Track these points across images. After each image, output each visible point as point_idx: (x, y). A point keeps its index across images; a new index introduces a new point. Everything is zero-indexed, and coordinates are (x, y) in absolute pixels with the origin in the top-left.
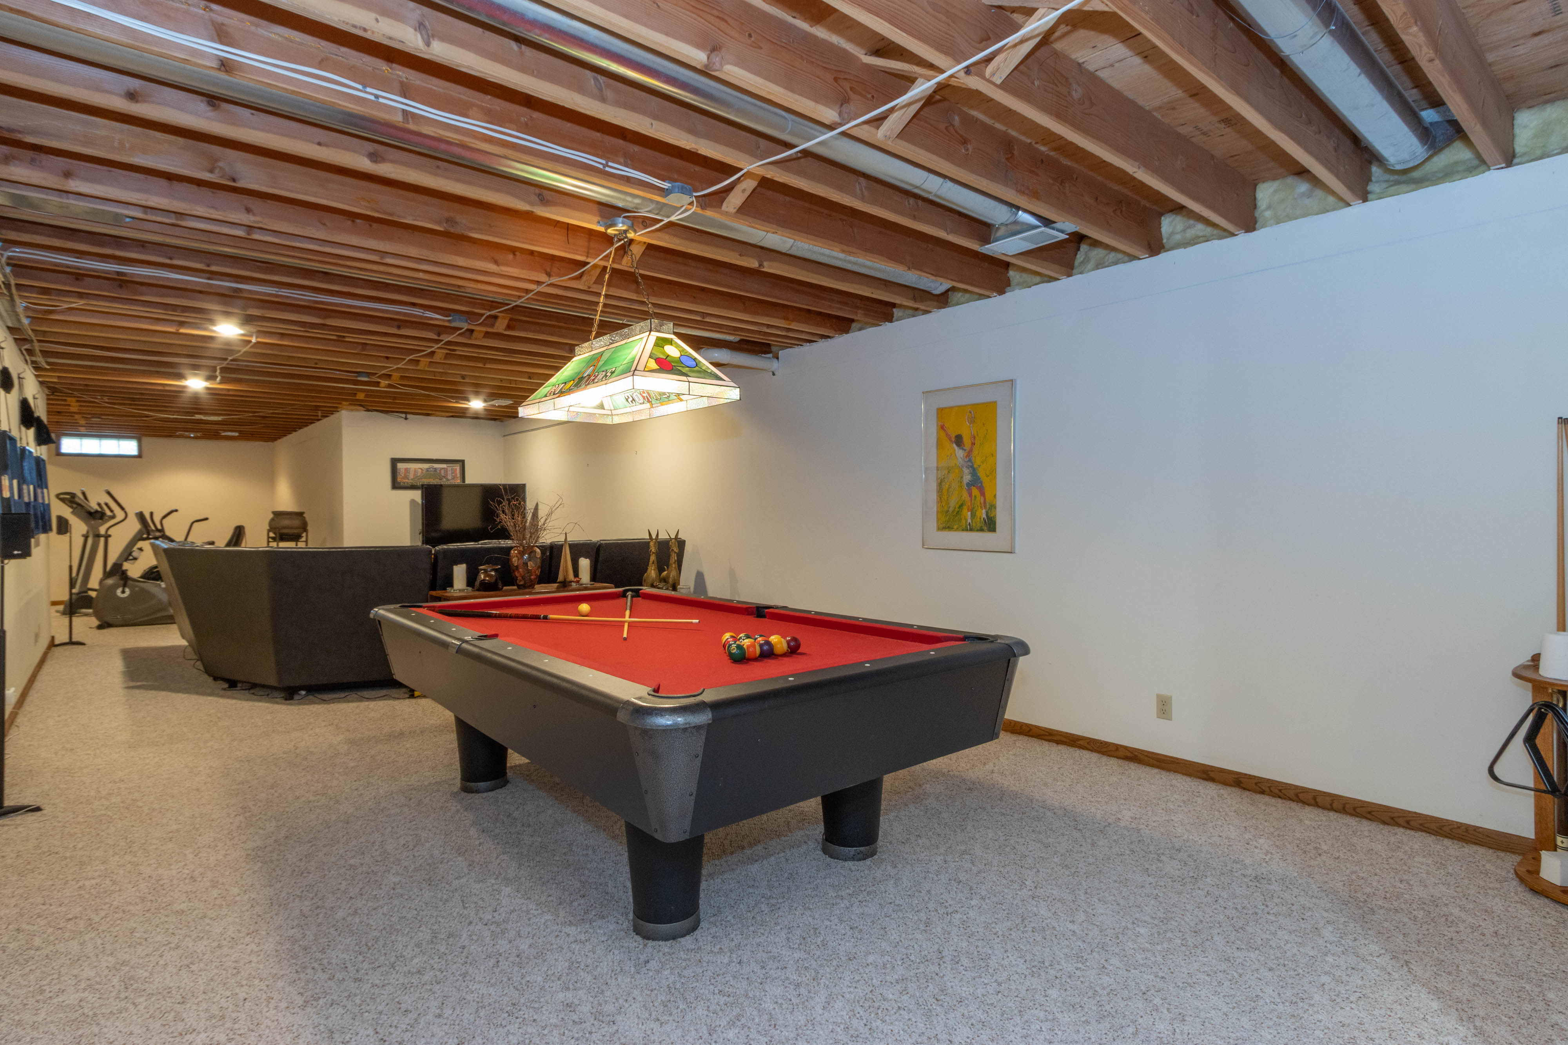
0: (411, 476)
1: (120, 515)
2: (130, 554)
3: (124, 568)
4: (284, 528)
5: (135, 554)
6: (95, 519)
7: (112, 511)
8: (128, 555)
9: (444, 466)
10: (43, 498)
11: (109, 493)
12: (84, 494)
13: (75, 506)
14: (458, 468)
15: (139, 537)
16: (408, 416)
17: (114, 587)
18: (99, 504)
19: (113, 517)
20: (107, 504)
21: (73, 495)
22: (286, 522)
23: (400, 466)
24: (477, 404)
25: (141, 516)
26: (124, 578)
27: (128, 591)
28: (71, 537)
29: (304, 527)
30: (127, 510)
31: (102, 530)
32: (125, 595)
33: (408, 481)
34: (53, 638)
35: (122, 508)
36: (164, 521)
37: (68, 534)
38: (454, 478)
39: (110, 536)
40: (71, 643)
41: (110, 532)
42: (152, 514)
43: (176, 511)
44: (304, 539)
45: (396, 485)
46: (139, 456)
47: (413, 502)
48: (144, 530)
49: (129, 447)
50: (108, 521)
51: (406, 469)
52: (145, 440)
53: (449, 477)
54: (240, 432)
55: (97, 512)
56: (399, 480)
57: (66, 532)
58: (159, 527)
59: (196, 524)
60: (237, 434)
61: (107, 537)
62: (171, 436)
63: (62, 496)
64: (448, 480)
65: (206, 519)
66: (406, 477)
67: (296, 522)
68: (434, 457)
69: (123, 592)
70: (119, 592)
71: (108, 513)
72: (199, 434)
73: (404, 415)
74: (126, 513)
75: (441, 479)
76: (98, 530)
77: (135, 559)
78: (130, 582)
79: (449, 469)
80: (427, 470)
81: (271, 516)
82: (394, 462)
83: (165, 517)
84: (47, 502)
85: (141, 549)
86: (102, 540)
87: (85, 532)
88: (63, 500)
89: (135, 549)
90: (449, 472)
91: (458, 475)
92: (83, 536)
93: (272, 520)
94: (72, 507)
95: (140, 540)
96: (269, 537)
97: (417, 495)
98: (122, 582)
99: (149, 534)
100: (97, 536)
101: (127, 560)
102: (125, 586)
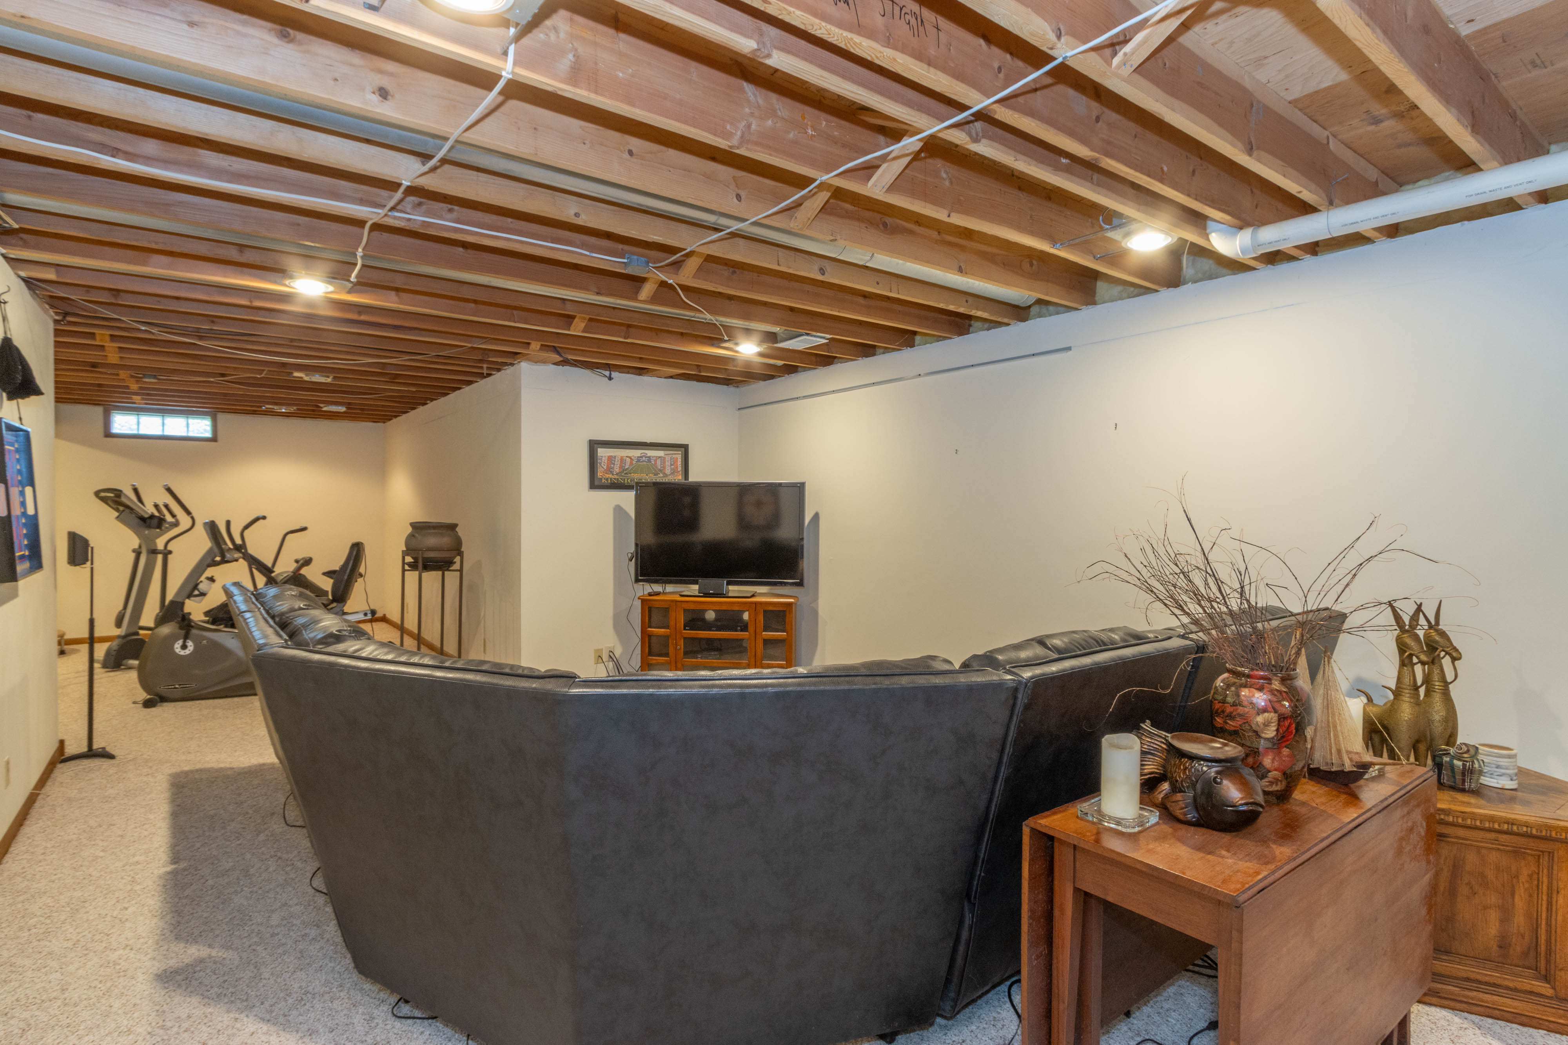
1: (185, 522)
2: (196, 587)
3: (187, 609)
4: (430, 549)
5: (202, 587)
6: (149, 527)
7: (174, 516)
8: (192, 589)
9: (661, 453)
10: (23, 504)
11: (169, 490)
12: (136, 490)
13: (121, 508)
14: (678, 456)
15: (209, 561)
17: (173, 638)
18: (156, 506)
19: (176, 524)
20: (166, 506)
21: (118, 493)
22: (432, 541)
23: (602, 452)
25: (212, 528)
26: (186, 625)
27: (190, 644)
28: (92, 569)
29: (457, 548)
30: (194, 514)
31: (160, 543)
32: (187, 652)
34: (62, 743)
35: (188, 513)
36: (246, 533)
37: (89, 563)
38: (674, 472)
39: (170, 552)
40: (91, 754)
41: (169, 548)
42: (228, 523)
43: (264, 518)
44: (457, 566)
45: (595, 484)
46: (214, 439)
47: (619, 511)
48: (216, 550)
49: (201, 427)
50: (168, 530)
51: (609, 458)
52: (221, 417)
53: (668, 471)
54: (349, 405)
55: (152, 517)
56: (600, 474)
57: (84, 561)
58: (238, 541)
59: (290, 536)
60: (342, 409)
61: (167, 553)
62: (254, 413)
63: (103, 494)
64: (666, 475)
65: (304, 529)
66: (609, 470)
67: (445, 541)
68: (649, 440)
69: (184, 647)
70: (177, 646)
71: (169, 518)
72: (292, 409)
74: (193, 518)
75: (656, 474)
76: (155, 545)
77: (203, 594)
78: (194, 632)
79: (668, 458)
80: (639, 459)
81: (410, 529)
82: (594, 445)
83: (247, 527)
84: (31, 511)
85: (211, 579)
86: (160, 557)
87: (136, 547)
88: (104, 500)
89: (202, 578)
90: (668, 464)
91: (680, 469)
92: (134, 551)
93: (411, 536)
94: (117, 510)
95: (209, 566)
96: (404, 563)
97: (627, 500)
98: (183, 632)
99: (223, 555)
100: (154, 552)
101: (189, 596)
102: (186, 637)
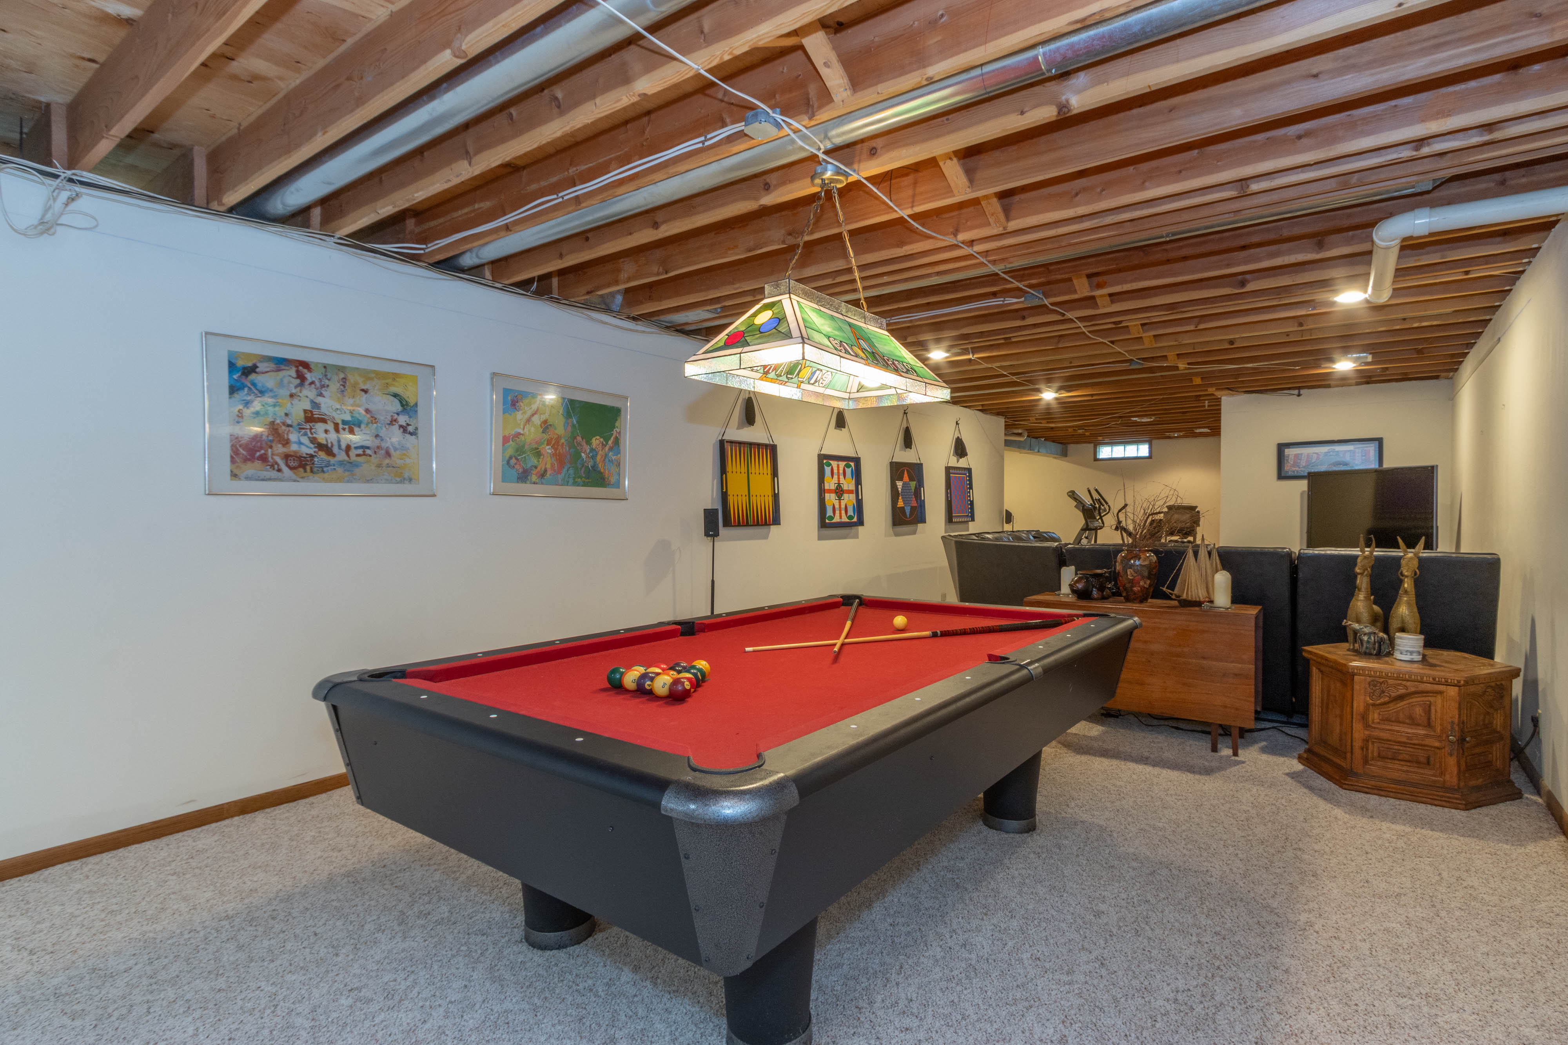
0: (1303, 463)
7: (1102, 506)
9: (1352, 447)
11: (1097, 491)
12: (1089, 491)
14: (1371, 448)
16: (1302, 392)
18: (1094, 500)
20: (1099, 500)
21: (1073, 493)
23: (1289, 451)
24: (1344, 365)
30: (1110, 504)
33: (1296, 470)
35: (1107, 503)
38: (1367, 461)
45: (1282, 476)
46: (1150, 457)
47: (1298, 494)
49: (1143, 450)
51: (1296, 456)
52: (1155, 442)
53: (1358, 461)
54: (1209, 427)
55: (1093, 507)
56: (1287, 469)
60: (1208, 430)
62: (1169, 437)
63: (1069, 494)
66: (1295, 464)
68: (1342, 438)
72: (1181, 434)
73: (1296, 392)
79: (1360, 449)
82: (1281, 448)
88: (1071, 497)
90: (1358, 456)
91: (1373, 458)
97: (1303, 485)
